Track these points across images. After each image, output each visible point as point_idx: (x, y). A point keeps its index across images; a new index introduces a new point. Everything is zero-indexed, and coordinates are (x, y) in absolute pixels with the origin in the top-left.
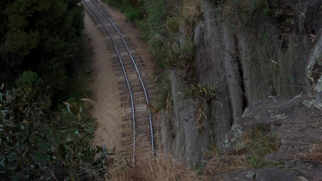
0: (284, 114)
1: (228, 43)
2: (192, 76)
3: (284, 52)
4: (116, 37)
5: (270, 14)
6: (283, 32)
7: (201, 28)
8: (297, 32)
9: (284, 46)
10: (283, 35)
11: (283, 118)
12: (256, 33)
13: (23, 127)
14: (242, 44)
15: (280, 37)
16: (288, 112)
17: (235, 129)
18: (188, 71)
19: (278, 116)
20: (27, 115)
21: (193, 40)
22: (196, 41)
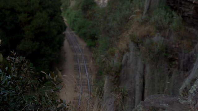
0: (167, 104)
1: (140, 67)
2: (117, 81)
3: (170, 78)
4: (79, 54)
5: (166, 56)
6: (171, 67)
7: (127, 57)
8: (179, 69)
9: (170, 75)
10: (170, 68)
11: (167, 106)
12: (156, 65)
13: (21, 78)
14: (148, 69)
15: (169, 69)
16: (170, 103)
17: (139, 107)
18: (115, 78)
19: (164, 105)
20: (25, 72)
21: (121, 61)
22: (123, 63)
